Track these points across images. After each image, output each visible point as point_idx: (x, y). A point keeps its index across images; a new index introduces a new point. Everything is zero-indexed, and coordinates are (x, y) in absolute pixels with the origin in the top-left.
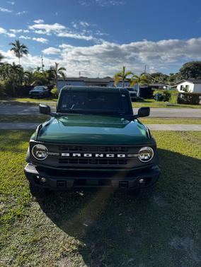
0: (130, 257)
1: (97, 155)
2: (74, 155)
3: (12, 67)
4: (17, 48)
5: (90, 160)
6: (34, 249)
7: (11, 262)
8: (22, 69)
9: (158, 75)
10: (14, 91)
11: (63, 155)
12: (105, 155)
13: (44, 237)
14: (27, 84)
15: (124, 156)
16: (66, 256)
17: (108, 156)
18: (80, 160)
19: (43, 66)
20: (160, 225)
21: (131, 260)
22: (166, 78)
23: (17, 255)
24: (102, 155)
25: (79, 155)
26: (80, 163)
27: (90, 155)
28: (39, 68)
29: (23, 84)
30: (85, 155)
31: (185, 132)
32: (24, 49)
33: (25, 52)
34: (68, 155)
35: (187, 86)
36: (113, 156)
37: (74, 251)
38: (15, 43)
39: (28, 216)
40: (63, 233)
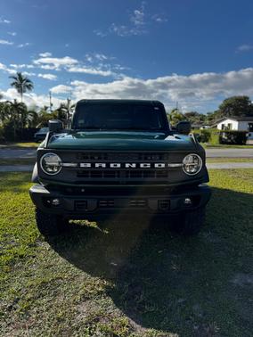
0: (179, 297)
1: (127, 165)
2: (97, 165)
3: (12, 105)
4: (19, 82)
5: (118, 172)
6: (44, 292)
7: (11, 307)
8: (25, 107)
9: (193, 114)
10: (15, 135)
11: (82, 165)
12: (138, 165)
13: (58, 278)
14: (32, 126)
15: (163, 165)
16: (88, 299)
17: (142, 165)
18: (105, 172)
19: (52, 105)
20: (216, 262)
21: (181, 300)
22: (202, 118)
23: (18, 299)
24: (134, 165)
25: (104, 165)
26: (105, 176)
27: (119, 165)
28: (46, 108)
29: (27, 126)
30: (112, 165)
31: (233, 170)
32: (28, 84)
33: (29, 87)
34: (89, 165)
35: (229, 125)
36: (149, 165)
37: (100, 293)
38: (17, 76)
39: (34, 257)
40: (83, 274)
